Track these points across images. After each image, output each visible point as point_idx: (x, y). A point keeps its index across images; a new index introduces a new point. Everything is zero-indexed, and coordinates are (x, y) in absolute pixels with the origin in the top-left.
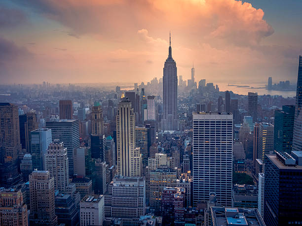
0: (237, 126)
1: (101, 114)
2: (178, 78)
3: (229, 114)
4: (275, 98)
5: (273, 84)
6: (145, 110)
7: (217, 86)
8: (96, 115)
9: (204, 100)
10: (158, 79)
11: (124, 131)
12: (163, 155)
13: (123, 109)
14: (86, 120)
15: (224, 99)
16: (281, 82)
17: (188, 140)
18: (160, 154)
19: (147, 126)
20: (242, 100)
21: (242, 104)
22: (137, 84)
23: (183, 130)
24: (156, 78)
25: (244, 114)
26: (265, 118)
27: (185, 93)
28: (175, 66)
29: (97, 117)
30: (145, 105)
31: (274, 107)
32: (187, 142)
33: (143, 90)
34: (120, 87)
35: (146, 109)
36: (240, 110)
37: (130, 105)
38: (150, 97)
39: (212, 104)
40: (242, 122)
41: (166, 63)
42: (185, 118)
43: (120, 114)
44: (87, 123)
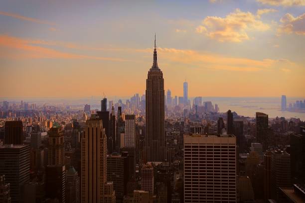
0: (242, 157)
1: (62, 139)
2: (166, 94)
3: (230, 136)
4: (291, 122)
5: (288, 104)
6: (122, 135)
7: (216, 106)
8: (54, 140)
9: (200, 123)
10: (140, 96)
11: (91, 159)
12: (143, 192)
13: (91, 130)
14: (42, 148)
15: (225, 122)
16: (297, 102)
17: (178, 173)
18: (140, 191)
19: (124, 155)
20: (249, 123)
21: (249, 129)
22: (112, 101)
23: (172, 161)
24: (137, 95)
25: (251, 141)
26: (279, 146)
27: (174, 113)
28: (162, 77)
29: (56, 142)
30: (122, 128)
31: (290, 132)
32: (177, 177)
33: (120, 108)
34: (89, 106)
35: (124, 132)
36: (246, 136)
37: (101, 125)
38: (128, 117)
39: (210, 128)
40: (249, 151)
41: (150, 73)
42: (175, 145)
43: (87, 137)
44: (43, 151)
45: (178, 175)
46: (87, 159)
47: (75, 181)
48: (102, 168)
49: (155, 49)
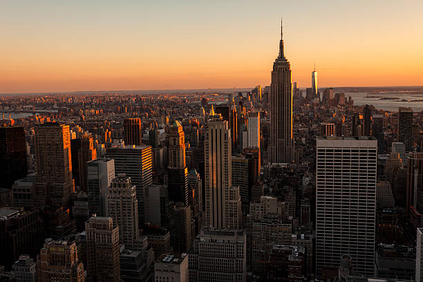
0: (382, 158)
1: (182, 139)
3: (370, 139)
6: (245, 133)
7: (350, 98)
8: (175, 139)
9: (332, 118)
11: (214, 163)
12: (271, 198)
13: (214, 131)
14: (161, 147)
15: (361, 117)
17: (307, 177)
18: (268, 197)
19: (247, 156)
20: (389, 118)
21: (389, 125)
23: (300, 163)
25: (392, 140)
29: (177, 143)
30: (244, 125)
32: (306, 181)
36: (385, 133)
38: (251, 114)
40: (389, 151)
41: (275, 64)
42: (303, 145)
43: (210, 139)
44: (161, 151)
45: (307, 179)
46: (210, 162)
47: (197, 184)
48: (227, 172)
49: (281, 41)
